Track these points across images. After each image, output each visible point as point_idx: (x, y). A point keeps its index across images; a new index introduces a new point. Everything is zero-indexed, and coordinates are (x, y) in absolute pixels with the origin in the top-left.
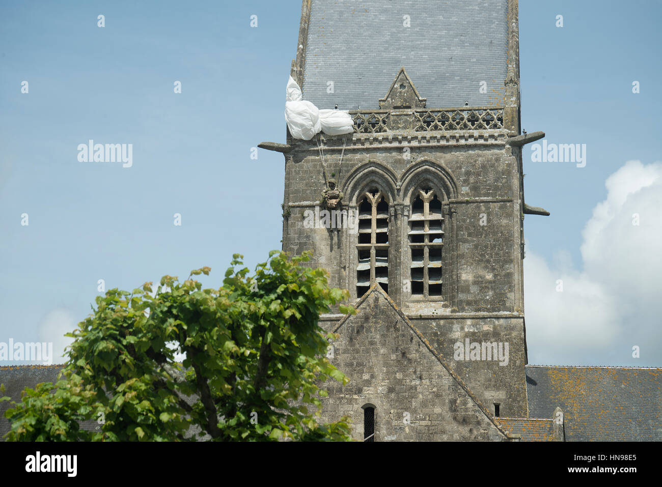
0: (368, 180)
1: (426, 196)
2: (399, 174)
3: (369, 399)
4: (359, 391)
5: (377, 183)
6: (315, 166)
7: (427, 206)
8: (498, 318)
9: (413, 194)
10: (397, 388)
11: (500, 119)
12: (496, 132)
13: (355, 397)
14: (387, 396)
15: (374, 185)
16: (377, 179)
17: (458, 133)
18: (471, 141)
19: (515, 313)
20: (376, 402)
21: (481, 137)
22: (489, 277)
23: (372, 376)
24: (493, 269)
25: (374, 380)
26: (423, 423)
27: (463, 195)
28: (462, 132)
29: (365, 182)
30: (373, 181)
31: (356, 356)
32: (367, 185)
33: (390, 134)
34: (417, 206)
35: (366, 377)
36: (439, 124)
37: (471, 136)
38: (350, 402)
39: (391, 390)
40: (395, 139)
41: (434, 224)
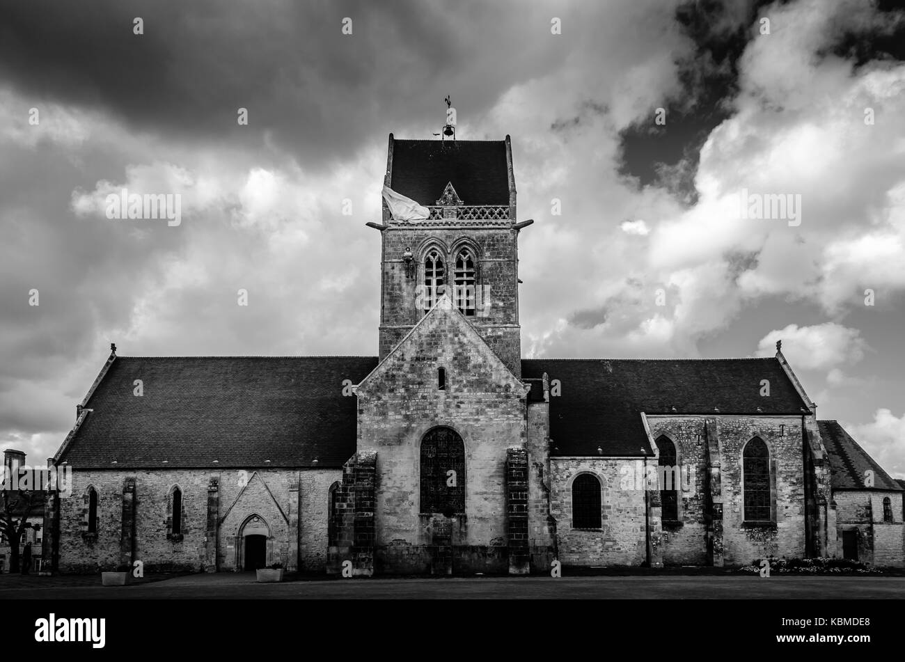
0: (431, 248)
1: (465, 258)
2: (449, 243)
3: (441, 364)
4: (435, 359)
5: (436, 250)
6: (399, 239)
7: (465, 264)
8: (506, 327)
9: (457, 257)
10: (459, 357)
11: (507, 214)
12: (505, 221)
13: (433, 363)
14: (452, 362)
15: (434, 251)
16: (436, 247)
17: (483, 221)
18: (491, 226)
19: (516, 325)
20: (446, 366)
21: (496, 223)
22: (501, 304)
23: (443, 351)
24: (503, 300)
25: (444, 353)
26: (474, 378)
27: (486, 257)
28: (485, 221)
29: (429, 249)
30: (433, 249)
31: (433, 338)
32: (430, 251)
33: (444, 221)
34: (459, 264)
35: (440, 351)
36: (472, 215)
37: (491, 223)
38: (430, 366)
39: (455, 359)
40: (447, 223)
41: (469, 274)
